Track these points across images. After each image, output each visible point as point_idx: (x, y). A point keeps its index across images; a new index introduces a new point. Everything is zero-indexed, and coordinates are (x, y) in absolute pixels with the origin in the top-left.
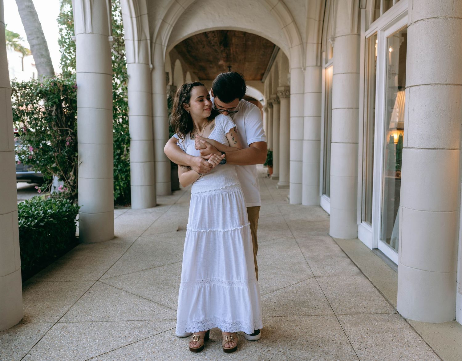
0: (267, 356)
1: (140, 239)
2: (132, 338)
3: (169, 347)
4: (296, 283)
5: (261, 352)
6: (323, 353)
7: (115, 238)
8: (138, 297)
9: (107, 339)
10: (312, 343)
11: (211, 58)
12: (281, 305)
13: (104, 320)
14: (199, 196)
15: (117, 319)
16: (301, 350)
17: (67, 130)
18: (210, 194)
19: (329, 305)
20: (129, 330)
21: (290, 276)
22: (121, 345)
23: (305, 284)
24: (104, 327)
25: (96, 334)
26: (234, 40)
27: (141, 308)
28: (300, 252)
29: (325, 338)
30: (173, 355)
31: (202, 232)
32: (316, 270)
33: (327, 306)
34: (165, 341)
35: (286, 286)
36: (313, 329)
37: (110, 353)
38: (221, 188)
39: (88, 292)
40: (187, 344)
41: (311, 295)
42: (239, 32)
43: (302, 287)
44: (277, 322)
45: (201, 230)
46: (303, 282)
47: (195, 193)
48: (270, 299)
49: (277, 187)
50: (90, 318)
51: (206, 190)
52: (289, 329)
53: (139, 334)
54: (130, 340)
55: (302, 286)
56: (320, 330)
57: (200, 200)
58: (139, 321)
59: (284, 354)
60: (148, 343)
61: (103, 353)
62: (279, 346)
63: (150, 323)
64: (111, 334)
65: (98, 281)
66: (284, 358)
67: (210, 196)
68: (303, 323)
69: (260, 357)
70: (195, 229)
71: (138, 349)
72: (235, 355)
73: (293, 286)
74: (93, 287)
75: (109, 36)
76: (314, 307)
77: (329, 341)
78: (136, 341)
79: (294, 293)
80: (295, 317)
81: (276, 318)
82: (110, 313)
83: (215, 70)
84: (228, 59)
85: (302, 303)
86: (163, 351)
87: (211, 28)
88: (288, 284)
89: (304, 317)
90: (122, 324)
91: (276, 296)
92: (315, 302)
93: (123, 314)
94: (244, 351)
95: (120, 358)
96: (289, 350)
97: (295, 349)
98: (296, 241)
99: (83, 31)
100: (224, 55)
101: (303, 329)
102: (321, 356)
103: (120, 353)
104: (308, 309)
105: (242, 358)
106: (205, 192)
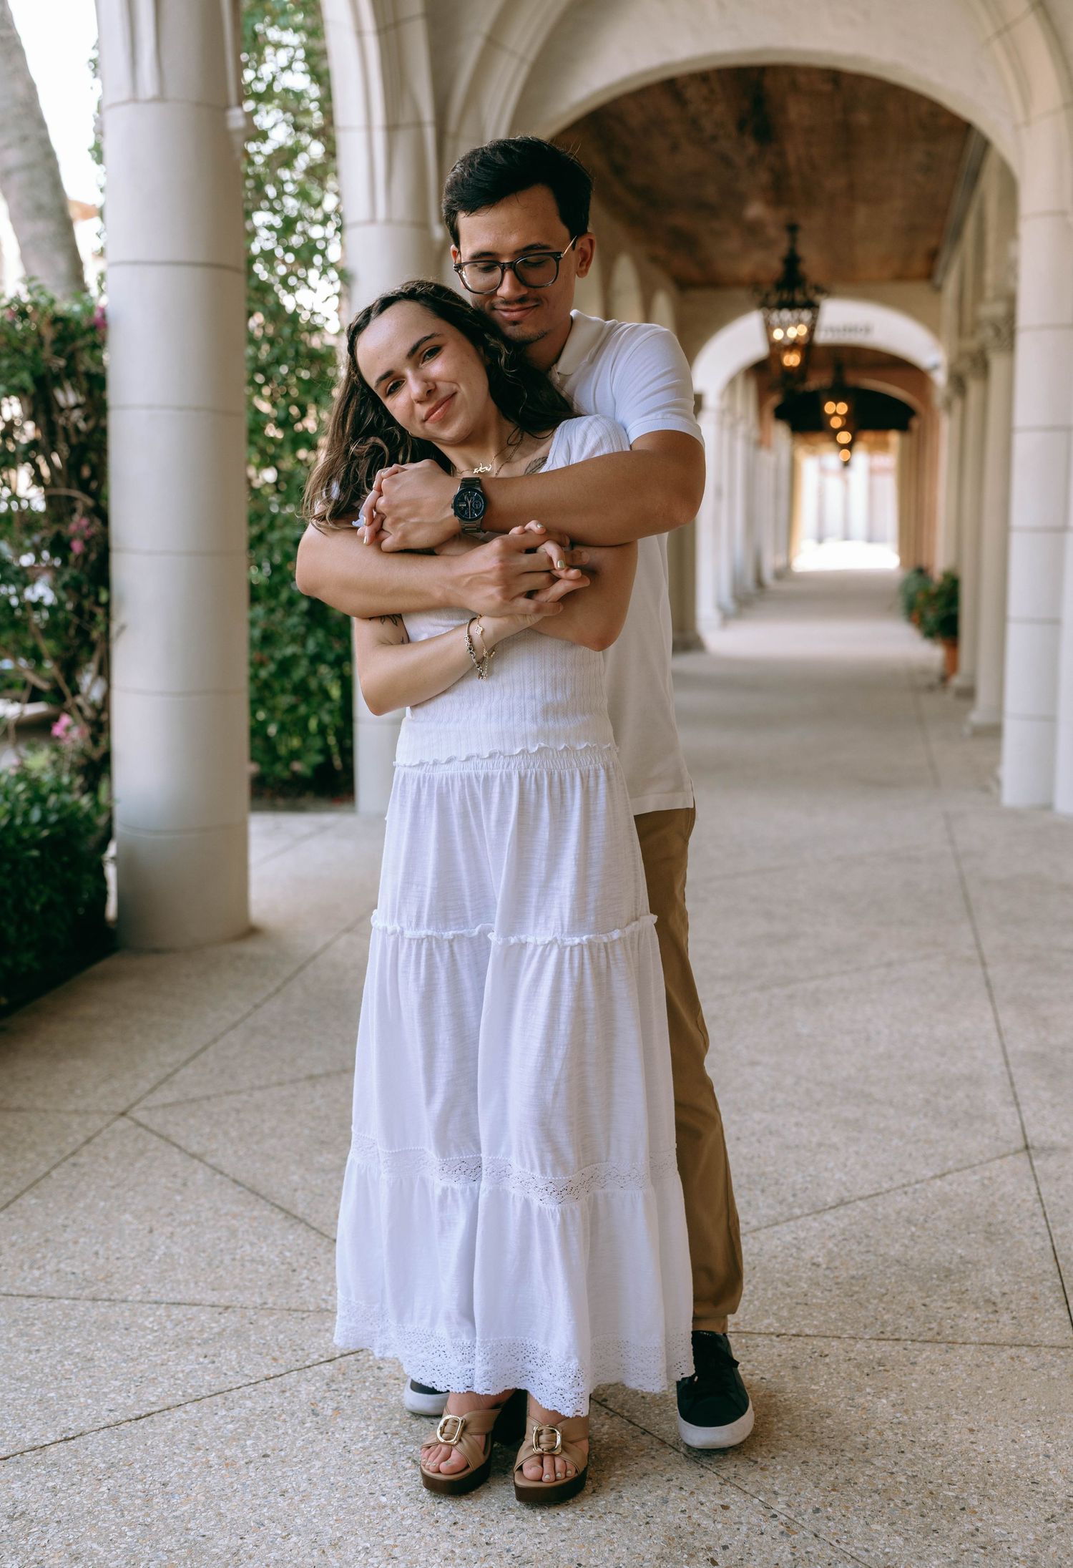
0: (706, 1533)
1: (343, 942)
2: (166, 1385)
3: (299, 1443)
4: (934, 1177)
5: (683, 1512)
6: (973, 1546)
7: (252, 932)
8: (252, 1198)
9: (64, 1383)
10: (930, 1486)
11: (710, 192)
12: (839, 1280)
13: (87, 1291)
14: (424, 777)
15: (136, 1292)
16: (869, 1520)
17: (71, 500)
18: (469, 769)
19: (1060, 1294)
20: (167, 1347)
21: (919, 1141)
22: (111, 1414)
23: (976, 1181)
24: (73, 1323)
25: (32, 1357)
26: (797, 111)
27: (247, 1247)
28: (990, 1026)
29: (1000, 1466)
30: (304, 1485)
31: (451, 942)
32: (1043, 1117)
33: (1051, 1300)
34: (293, 1414)
35: (886, 1186)
36: (954, 1411)
37: (53, 1449)
38: (518, 750)
39: (72, 1160)
40: (376, 1438)
41: (987, 1238)
42: (809, 71)
43: (957, 1195)
44: (798, 1363)
45: (445, 929)
46: (968, 1171)
47: (410, 767)
48: (798, 1248)
49: (967, 730)
50: (36, 1281)
51: (454, 753)
52: (842, 1406)
53: (196, 1370)
54: (152, 1395)
55: (960, 1191)
56: (989, 1421)
57: (430, 794)
58: (220, 1310)
59: (788, 1531)
60: (222, 1417)
61: (29, 1444)
62: (776, 1488)
63: (260, 1323)
64: (92, 1359)
65: (123, 1114)
66: (783, 1551)
67: (469, 778)
68: (916, 1380)
69: (675, 1538)
70: (418, 925)
71: (171, 1440)
72: (564, 1516)
73: (915, 1191)
74: (97, 1140)
75: (227, 107)
76: (988, 1301)
77: (1018, 1481)
78: (176, 1403)
79: (916, 1225)
80: (887, 1347)
81: (798, 1343)
82: (119, 1263)
83: (733, 243)
84: (778, 193)
85: (938, 1278)
86: (269, 1460)
87: (686, 62)
88: (900, 1179)
89: (928, 1347)
90: (149, 1316)
91: (827, 1234)
92: (1000, 1275)
93: (166, 1271)
94: (614, 1495)
95: (85, 1480)
96: (817, 1510)
97: (847, 1508)
98: (985, 974)
99: (125, 94)
100: (764, 177)
101: (906, 1412)
102: (956, 1562)
103: (93, 1454)
104: (956, 1308)
105: (592, 1532)
106: (449, 761)
